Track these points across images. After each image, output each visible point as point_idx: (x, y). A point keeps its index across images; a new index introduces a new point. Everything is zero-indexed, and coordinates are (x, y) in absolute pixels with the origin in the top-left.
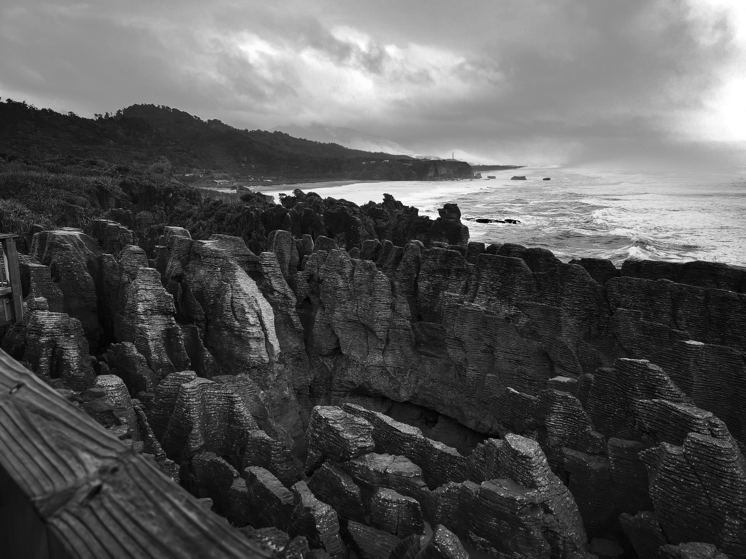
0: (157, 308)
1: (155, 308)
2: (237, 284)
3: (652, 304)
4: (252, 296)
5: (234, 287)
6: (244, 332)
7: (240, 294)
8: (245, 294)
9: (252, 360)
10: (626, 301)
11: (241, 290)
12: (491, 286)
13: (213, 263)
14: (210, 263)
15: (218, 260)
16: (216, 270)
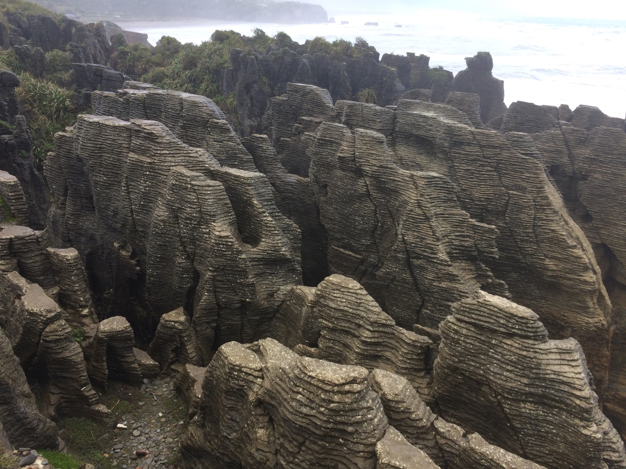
0: (459, 249)
1: (455, 249)
2: (544, 195)
4: (561, 215)
5: (539, 199)
6: (570, 279)
7: (549, 212)
8: (554, 212)
9: (591, 327)
11: (549, 204)
13: (478, 156)
14: (472, 156)
15: (489, 152)
16: (485, 168)
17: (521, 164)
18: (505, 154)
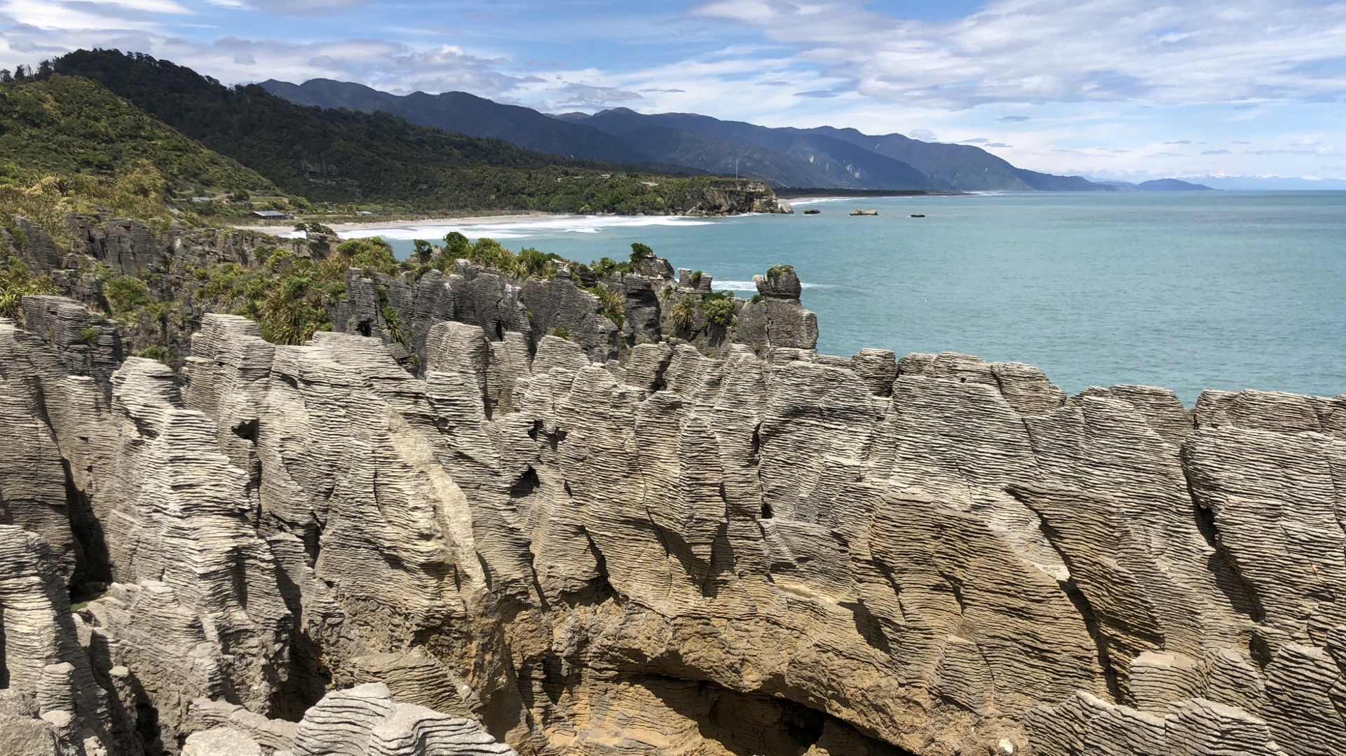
0: (213, 502)
2: (387, 444)
3: (1289, 485)
4: (422, 472)
5: (382, 450)
6: (406, 550)
7: (395, 465)
8: (405, 466)
9: (428, 611)
10: (1230, 478)
11: (396, 457)
12: (926, 443)
13: (328, 397)
14: (322, 397)
15: (339, 392)
16: (335, 413)
17: (368, 407)
18: (355, 394)
